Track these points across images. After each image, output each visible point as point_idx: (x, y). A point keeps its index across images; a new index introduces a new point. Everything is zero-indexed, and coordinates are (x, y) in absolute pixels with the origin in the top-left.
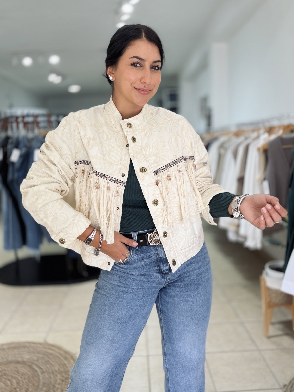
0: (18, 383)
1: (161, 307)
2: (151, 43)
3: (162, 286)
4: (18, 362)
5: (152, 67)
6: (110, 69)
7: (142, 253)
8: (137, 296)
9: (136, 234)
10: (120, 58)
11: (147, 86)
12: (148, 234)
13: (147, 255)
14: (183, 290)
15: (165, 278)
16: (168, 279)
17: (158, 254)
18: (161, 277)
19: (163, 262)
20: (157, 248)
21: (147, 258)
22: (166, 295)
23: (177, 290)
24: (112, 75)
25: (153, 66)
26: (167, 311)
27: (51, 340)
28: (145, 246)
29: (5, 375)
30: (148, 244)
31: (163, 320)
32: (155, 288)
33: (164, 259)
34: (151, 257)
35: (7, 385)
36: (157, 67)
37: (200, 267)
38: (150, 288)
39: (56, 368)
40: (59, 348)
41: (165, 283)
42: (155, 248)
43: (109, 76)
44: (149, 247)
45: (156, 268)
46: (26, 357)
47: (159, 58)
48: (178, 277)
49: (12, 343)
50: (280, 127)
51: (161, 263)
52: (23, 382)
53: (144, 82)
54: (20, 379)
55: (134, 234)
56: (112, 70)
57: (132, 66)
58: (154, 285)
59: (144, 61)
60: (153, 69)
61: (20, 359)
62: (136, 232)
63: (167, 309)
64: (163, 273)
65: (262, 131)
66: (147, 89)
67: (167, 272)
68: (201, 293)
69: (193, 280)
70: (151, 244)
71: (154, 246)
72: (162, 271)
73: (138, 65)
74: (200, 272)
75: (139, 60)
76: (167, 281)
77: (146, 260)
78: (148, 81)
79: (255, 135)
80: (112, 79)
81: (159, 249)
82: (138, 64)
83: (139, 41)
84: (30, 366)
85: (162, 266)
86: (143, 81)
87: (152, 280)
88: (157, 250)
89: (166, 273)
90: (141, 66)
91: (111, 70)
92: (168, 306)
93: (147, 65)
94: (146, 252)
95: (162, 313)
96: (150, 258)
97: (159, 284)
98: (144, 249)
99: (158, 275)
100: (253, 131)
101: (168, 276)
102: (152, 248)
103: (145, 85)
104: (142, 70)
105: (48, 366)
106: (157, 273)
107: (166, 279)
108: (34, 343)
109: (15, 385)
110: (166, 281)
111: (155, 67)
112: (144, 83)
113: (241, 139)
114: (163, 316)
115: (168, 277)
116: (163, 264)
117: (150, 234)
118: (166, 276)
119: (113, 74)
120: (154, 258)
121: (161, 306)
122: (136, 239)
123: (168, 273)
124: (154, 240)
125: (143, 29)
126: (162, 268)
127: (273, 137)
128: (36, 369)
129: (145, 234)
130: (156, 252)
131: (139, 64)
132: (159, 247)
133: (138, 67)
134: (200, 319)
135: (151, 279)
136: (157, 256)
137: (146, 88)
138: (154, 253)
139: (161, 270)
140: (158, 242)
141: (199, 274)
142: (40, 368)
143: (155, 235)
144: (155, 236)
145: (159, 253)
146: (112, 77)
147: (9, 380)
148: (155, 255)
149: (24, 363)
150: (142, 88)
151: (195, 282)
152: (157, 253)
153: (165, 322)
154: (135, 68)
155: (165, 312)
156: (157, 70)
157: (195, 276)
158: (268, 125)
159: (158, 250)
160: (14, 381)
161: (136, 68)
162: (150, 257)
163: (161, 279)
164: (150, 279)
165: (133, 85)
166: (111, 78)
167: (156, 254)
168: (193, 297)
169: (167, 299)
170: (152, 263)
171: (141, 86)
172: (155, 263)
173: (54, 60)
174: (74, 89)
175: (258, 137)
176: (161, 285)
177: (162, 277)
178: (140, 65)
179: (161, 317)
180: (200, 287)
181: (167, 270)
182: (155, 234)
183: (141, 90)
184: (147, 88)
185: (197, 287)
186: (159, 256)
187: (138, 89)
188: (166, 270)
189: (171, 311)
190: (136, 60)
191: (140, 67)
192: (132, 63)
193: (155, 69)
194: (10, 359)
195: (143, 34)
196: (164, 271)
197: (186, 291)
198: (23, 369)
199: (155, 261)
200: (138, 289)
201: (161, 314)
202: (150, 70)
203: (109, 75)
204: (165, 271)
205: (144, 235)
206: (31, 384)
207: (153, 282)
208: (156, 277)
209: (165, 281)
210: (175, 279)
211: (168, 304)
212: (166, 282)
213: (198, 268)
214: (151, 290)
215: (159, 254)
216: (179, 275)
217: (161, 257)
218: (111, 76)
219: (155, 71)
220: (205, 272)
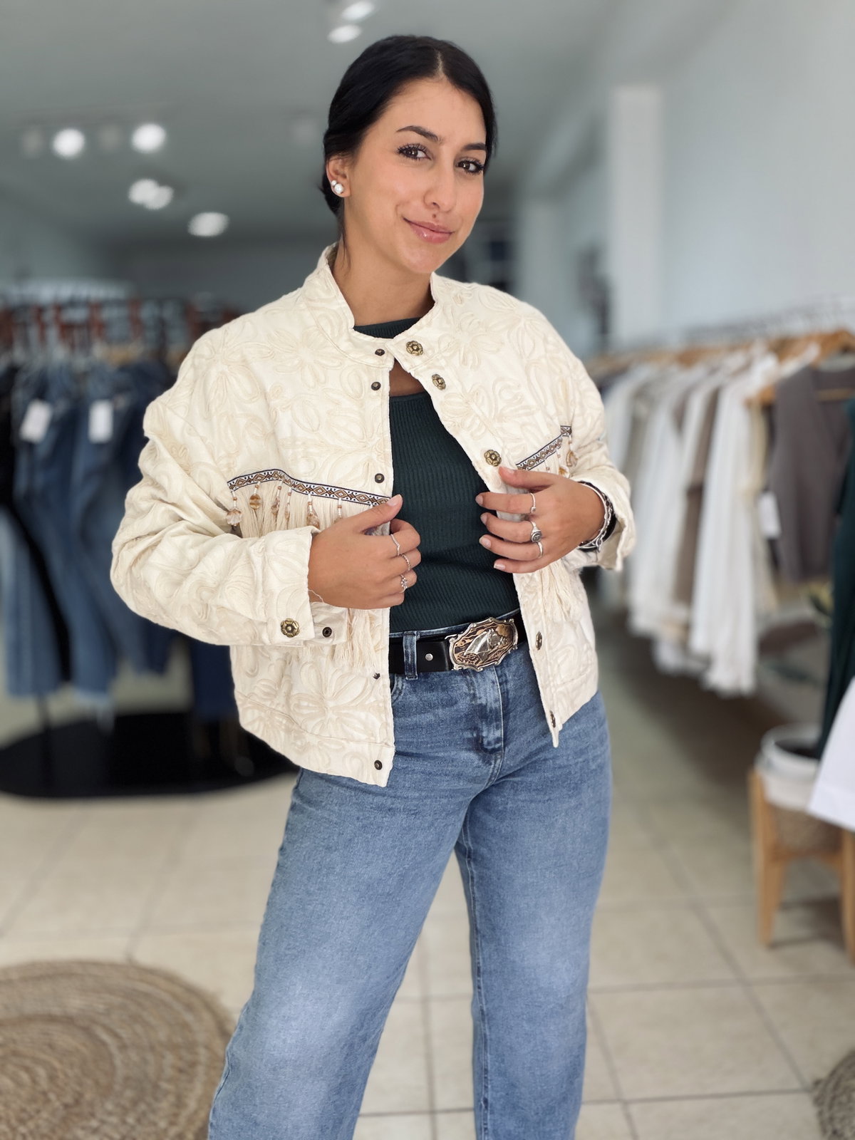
0: (52, 1078)
1: (471, 845)
2: (461, 91)
3: (479, 788)
4: (51, 1019)
5: (461, 164)
6: (335, 164)
7: (431, 689)
8: (419, 819)
9: (415, 638)
10: (368, 131)
11: (440, 217)
12: (450, 638)
13: (442, 695)
14: (539, 797)
15: (491, 764)
16: (497, 765)
17: (474, 694)
18: (480, 760)
19: (487, 718)
20: (474, 679)
21: (444, 706)
22: (489, 811)
23: (523, 796)
24: (340, 179)
25: (463, 160)
26: (489, 856)
27: (147, 955)
28: (438, 673)
29: (15, 1053)
30: (447, 664)
31: (475, 880)
32: (463, 792)
33: (491, 711)
34: (456, 703)
35: (19, 1084)
36: (473, 163)
37: (584, 731)
38: (453, 793)
39: (162, 1034)
40: (171, 978)
41: (489, 777)
42: (468, 677)
43: (333, 183)
44: (451, 674)
45: (468, 735)
46: (75, 1003)
47: (480, 138)
48: (527, 758)
49: (33, 965)
50: (809, 338)
51: (482, 722)
52: (66, 1075)
53: (434, 204)
54: (56, 1064)
55: (409, 638)
56: (343, 166)
57: (401, 155)
58: (461, 784)
59: (439, 143)
60: (463, 170)
61: (56, 1011)
62: (415, 632)
63: (490, 849)
64: (486, 750)
65: (758, 349)
66: (440, 224)
67: (497, 746)
68: (587, 805)
69: (565, 767)
70: (456, 667)
71: (464, 672)
72: (485, 742)
73: (420, 154)
74: (584, 746)
75: (423, 137)
76: (496, 772)
77: (440, 711)
78: (445, 200)
79: (736, 360)
80: (342, 193)
81: (477, 682)
82: (420, 150)
83: (428, 84)
84: (87, 1031)
85: (485, 728)
86: (431, 199)
87: (457, 770)
88: (472, 683)
89: (494, 751)
90: (429, 158)
91: (338, 167)
92: (494, 841)
93: (447, 155)
94: (443, 690)
95: (475, 860)
96: (452, 705)
97: (474, 780)
98: (436, 679)
99: (472, 756)
100: (733, 349)
101: (499, 757)
102: (459, 678)
103: (435, 211)
104: (431, 167)
105: (139, 1028)
106: (469, 750)
107: (492, 766)
108: (96, 964)
109: (44, 1084)
110: (493, 771)
111: (468, 163)
112: (433, 206)
113: (698, 372)
114: (475, 869)
115: (498, 761)
116: (489, 724)
117: (456, 637)
118: (493, 756)
119: (344, 176)
120: (463, 705)
121: (472, 843)
122: (414, 652)
123: (499, 749)
124: (465, 654)
125: (439, 50)
126: (484, 734)
127: (791, 366)
128: (105, 1037)
129: (441, 637)
130: (470, 690)
131: (424, 150)
132: (479, 676)
133: (419, 158)
134: (582, 876)
135: (454, 768)
136: (473, 702)
137: (437, 221)
138: (466, 694)
139: (482, 742)
140: (476, 661)
141: (582, 752)
142: (116, 1036)
143: (468, 641)
144: (470, 643)
145: (477, 693)
146: (343, 185)
147: (27, 1069)
148: (468, 698)
149: (68, 1021)
150: (426, 221)
151: (570, 773)
152: (472, 692)
153: (481, 884)
154: (411, 161)
155: (483, 858)
156: (472, 172)
157: (570, 758)
158: (775, 332)
159: (476, 684)
160: (41, 1072)
161: (414, 161)
162: (452, 703)
163: (479, 767)
164: (450, 769)
165: (401, 211)
166: (338, 189)
167: (470, 695)
168: (563, 814)
169: (491, 821)
170: (457, 721)
171: (425, 216)
172: (464, 721)
173: (149, 138)
174: (208, 224)
175: (746, 368)
176: (480, 785)
177: (484, 761)
178: (425, 152)
179: (472, 872)
180: (585, 786)
181: (498, 740)
182: (470, 639)
183: (425, 226)
184: (441, 221)
185: (577, 787)
186: (479, 702)
187: (416, 224)
188: (494, 739)
189: (502, 855)
190: (414, 138)
191: (426, 160)
192: (401, 146)
193: (467, 168)
194: (30, 1008)
195: (441, 63)
196: (489, 743)
197: (547, 798)
198: (65, 1039)
199: (466, 716)
200: (419, 799)
201: (472, 863)
202: (454, 170)
203: (333, 179)
204: (493, 742)
205: (436, 641)
206: (89, 1082)
207: (459, 776)
208: (465, 763)
209: (491, 772)
210: (515, 767)
211: (493, 836)
212: (492, 774)
213: (580, 736)
214: (453, 800)
215: (478, 695)
216: (526, 754)
217: (484, 703)
218: (338, 183)
219: (469, 175)
220: (597, 746)
